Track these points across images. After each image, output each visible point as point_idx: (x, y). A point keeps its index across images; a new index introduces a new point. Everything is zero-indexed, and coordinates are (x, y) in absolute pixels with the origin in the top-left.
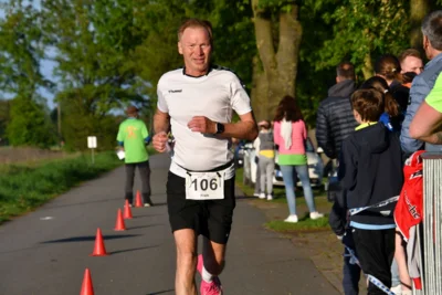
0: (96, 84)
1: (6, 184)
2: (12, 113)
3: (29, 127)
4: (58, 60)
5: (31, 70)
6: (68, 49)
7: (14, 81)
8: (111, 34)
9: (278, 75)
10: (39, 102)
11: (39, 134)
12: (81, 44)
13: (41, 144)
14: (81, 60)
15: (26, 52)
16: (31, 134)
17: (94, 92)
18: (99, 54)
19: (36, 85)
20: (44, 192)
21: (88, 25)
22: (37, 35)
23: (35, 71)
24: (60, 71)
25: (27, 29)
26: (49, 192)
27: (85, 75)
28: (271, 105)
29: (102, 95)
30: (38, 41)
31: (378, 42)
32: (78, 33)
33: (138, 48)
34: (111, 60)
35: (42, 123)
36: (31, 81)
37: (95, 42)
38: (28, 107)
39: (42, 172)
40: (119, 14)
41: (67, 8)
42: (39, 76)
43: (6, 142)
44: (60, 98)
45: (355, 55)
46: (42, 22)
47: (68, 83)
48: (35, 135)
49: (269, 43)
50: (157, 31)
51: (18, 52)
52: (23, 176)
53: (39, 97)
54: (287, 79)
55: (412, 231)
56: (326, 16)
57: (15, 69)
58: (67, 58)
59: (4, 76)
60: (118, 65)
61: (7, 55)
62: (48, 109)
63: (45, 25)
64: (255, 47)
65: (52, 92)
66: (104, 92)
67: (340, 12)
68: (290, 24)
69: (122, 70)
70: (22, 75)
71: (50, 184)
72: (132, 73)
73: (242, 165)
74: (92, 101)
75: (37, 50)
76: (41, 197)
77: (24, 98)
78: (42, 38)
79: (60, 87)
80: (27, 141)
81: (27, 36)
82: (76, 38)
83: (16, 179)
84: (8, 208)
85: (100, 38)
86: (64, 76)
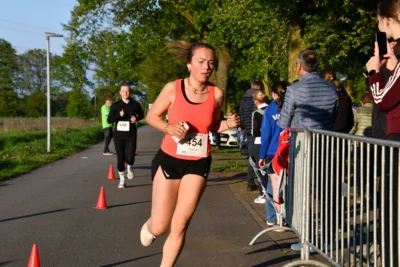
0: (116, 85)
1: (63, 138)
2: (70, 99)
3: (79, 107)
4: (96, 70)
5: (81, 76)
6: (101, 64)
7: (72, 81)
8: (126, 56)
10: (84, 93)
11: (84, 111)
12: (109, 62)
13: (85, 117)
14: (109, 71)
15: (79, 66)
16: (79, 111)
18: (119, 68)
19: (84, 84)
20: (84, 143)
21: (112, 52)
22: (85, 56)
23: (83, 76)
24: (96, 77)
25: (79, 53)
26: (87, 143)
27: (111, 79)
30: (85, 60)
31: (271, 67)
32: (108, 56)
33: (141, 65)
34: (125, 72)
35: (86, 105)
36: (81, 82)
37: (117, 61)
38: (78, 96)
39: (85, 132)
40: (130, 46)
41: (101, 42)
42: (85, 80)
43: (65, 115)
44: (96, 91)
45: (258, 74)
47: (101, 84)
48: (81, 111)
50: (152, 57)
51: (74, 66)
52: (73, 133)
53: (85, 90)
55: (281, 172)
56: (244, 52)
57: (73, 76)
58: (100, 69)
59: (66, 78)
60: (129, 75)
61: (68, 67)
62: (89, 98)
65: (92, 88)
67: (252, 50)
68: (224, 55)
69: (131, 78)
70: (76, 78)
71: (87, 139)
72: (136, 79)
74: (114, 94)
75: (85, 65)
76: (82, 146)
77: (76, 91)
78: (88, 58)
79: (97, 86)
80: (77, 115)
81: (80, 57)
82: (106, 59)
83: (69, 135)
84: (63, 151)
85: (119, 59)
86: (99, 79)
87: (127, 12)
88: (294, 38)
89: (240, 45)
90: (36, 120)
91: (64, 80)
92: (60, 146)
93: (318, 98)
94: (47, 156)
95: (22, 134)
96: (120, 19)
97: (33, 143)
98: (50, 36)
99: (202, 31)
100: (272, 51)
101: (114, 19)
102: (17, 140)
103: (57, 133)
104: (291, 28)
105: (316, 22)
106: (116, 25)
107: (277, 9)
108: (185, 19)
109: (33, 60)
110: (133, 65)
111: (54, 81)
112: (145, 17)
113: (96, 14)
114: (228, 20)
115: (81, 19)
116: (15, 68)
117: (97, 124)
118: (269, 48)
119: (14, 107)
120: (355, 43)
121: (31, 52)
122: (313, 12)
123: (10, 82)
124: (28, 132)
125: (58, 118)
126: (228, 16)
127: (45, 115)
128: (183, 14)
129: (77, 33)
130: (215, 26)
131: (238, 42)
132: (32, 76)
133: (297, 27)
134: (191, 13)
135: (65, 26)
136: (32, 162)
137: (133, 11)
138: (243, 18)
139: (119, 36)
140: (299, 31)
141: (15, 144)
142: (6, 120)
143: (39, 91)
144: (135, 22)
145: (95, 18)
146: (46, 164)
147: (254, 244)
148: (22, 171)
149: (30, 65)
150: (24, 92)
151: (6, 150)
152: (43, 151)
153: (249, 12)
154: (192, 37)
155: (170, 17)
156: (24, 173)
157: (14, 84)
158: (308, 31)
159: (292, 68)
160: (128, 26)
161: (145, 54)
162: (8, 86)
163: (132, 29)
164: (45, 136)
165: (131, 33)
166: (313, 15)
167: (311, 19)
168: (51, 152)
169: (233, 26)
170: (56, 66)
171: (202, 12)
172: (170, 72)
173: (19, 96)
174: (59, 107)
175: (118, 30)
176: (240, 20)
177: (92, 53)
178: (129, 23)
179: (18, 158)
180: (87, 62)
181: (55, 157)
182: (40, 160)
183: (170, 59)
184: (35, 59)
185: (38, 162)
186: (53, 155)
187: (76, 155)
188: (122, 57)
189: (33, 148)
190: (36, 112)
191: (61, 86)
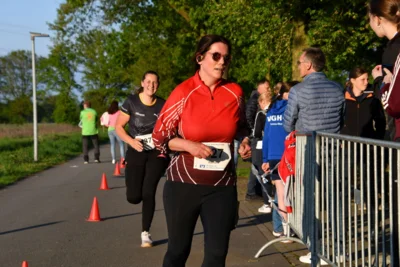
0: (107, 87)
1: (51, 145)
2: (57, 103)
3: (67, 112)
4: (85, 72)
5: (69, 78)
6: (90, 65)
7: (59, 85)
8: (117, 57)
10: (73, 97)
12: (99, 63)
13: (73, 123)
14: (99, 73)
15: (66, 67)
16: (68, 116)
18: (109, 70)
19: (72, 87)
20: (73, 150)
21: (102, 54)
22: (73, 57)
23: (71, 78)
24: (86, 79)
25: (67, 54)
26: (77, 151)
27: (101, 81)
29: (110, 94)
30: (73, 61)
31: (274, 67)
32: (97, 57)
33: (133, 67)
34: (117, 73)
35: (74, 110)
36: (69, 85)
37: (107, 62)
38: (66, 100)
39: (75, 139)
40: (122, 46)
41: (90, 42)
42: (73, 83)
43: (52, 121)
44: (85, 95)
45: (260, 74)
47: (90, 86)
48: (70, 117)
50: (145, 57)
51: (61, 67)
52: (61, 140)
53: (73, 94)
55: (288, 179)
56: (244, 50)
57: (60, 79)
58: (90, 71)
59: (53, 81)
60: (120, 76)
61: (55, 69)
62: (78, 102)
65: (81, 91)
66: (111, 92)
67: (252, 48)
69: (123, 80)
70: (64, 81)
71: (77, 146)
72: (128, 81)
74: (104, 97)
75: (73, 66)
76: (72, 153)
77: (64, 95)
78: (76, 59)
79: (86, 89)
81: (67, 58)
82: (96, 60)
83: (57, 142)
84: (52, 160)
85: (110, 60)
86: (88, 82)
87: (118, 9)
88: (297, 34)
89: (239, 43)
91: (50, 84)
92: (48, 154)
93: (322, 100)
94: (34, 165)
95: (6, 143)
96: (110, 17)
97: (18, 151)
98: (35, 36)
99: (199, 28)
100: (274, 49)
101: (103, 17)
103: (44, 141)
104: (295, 24)
105: (322, 17)
106: (106, 24)
107: (279, 4)
108: (180, 15)
109: (17, 63)
110: (125, 66)
111: (40, 85)
112: (137, 14)
113: (84, 12)
114: (227, 16)
115: (67, 17)
118: (271, 45)
120: (364, 39)
121: (14, 54)
122: (317, 6)
124: (12, 140)
125: (45, 124)
126: (227, 12)
127: (31, 120)
128: (177, 10)
129: (65, 33)
130: (213, 24)
131: (237, 40)
132: (16, 79)
133: (301, 23)
134: (187, 10)
135: (50, 25)
136: (18, 172)
137: (124, 8)
138: (243, 15)
139: (110, 36)
140: (303, 28)
143: (23, 96)
144: (126, 20)
145: (83, 16)
146: (33, 173)
147: (260, 256)
148: (7, 182)
150: (8, 96)
152: (30, 160)
153: (249, 8)
154: (188, 35)
155: (164, 14)
156: (10, 184)
158: (313, 27)
159: (297, 67)
160: (119, 25)
161: (138, 54)
163: (123, 27)
164: (31, 144)
165: (122, 32)
166: (317, 9)
167: (316, 14)
168: (38, 162)
169: (232, 23)
170: (42, 68)
171: (199, 8)
172: (164, 73)
173: (3, 101)
174: (45, 112)
175: (108, 29)
176: (240, 16)
177: (80, 53)
178: (119, 21)
179: (3, 168)
180: (75, 63)
181: (43, 166)
182: (27, 170)
183: (164, 59)
184: (19, 61)
185: (25, 172)
186: (40, 164)
187: (66, 164)
188: (112, 57)
189: (19, 157)
190: (21, 118)
191: (47, 90)
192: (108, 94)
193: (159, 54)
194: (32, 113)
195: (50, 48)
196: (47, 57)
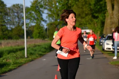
0: (58, 21)
1: (32, 49)
2: (35, 29)
3: (39, 33)
4: (47, 14)
5: (40, 17)
6: (50, 10)
7: (35, 20)
8: (63, 5)
9: (114, 18)
10: (42, 26)
11: (42, 35)
12: (54, 9)
13: (43, 38)
14: (54, 14)
15: (39, 11)
16: (40, 35)
17: (58, 23)
18: (59, 12)
19: (41, 21)
20: (43, 52)
21: (56, 3)
22: (42, 6)
23: (41, 17)
24: (48, 17)
25: (39, 5)
26: (45, 52)
27: (55, 18)
28: (111, 27)
29: (60, 24)
30: (42, 8)
32: (53, 6)
35: (43, 32)
36: (40, 20)
37: (58, 8)
38: (39, 28)
39: (44, 46)
42: (42, 19)
43: (32, 38)
44: (48, 25)
46: (43, 3)
47: (50, 20)
48: (41, 35)
49: (111, 8)
51: (36, 12)
52: (37, 47)
53: (42, 24)
54: (116, 18)
58: (50, 13)
59: (32, 18)
61: (33, 12)
62: (44, 28)
63: (44, 3)
64: (107, 9)
65: (46, 23)
66: (60, 23)
70: (38, 18)
71: (45, 50)
73: (102, 45)
74: (57, 26)
75: (42, 11)
77: (38, 25)
78: (43, 7)
79: (48, 22)
80: (38, 37)
81: (39, 7)
82: (53, 7)
84: (34, 57)
85: (60, 7)
86: (49, 18)
90: (18, 41)
91: (31, 20)
92: (31, 54)
94: (25, 59)
95: (11, 49)
97: (17, 53)
102: (10, 52)
103: (29, 47)
109: (15, 10)
116: (6, 14)
117: (49, 42)
119: (6, 35)
121: (14, 6)
123: (4, 22)
127: (24, 38)
132: (15, 18)
136: (18, 63)
141: (8, 54)
142: (3, 42)
143: (19, 26)
146: (25, 63)
148: (13, 68)
149: (14, 12)
150: (11, 26)
151: (4, 57)
152: (23, 57)
156: (14, 69)
157: (6, 23)
161: (74, 4)
162: (3, 24)
164: (24, 49)
172: (87, 12)
173: (9, 29)
174: (30, 34)
179: (11, 61)
180: (43, 9)
181: (29, 60)
182: (22, 62)
183: (87, 5)
184: (16, 9)
185: (21, 63)
186: (28, 59)
187: (40, 59)
188: (61, 6)
189: (18, 56)
190: (18, 36)
191: (30, 23)
192: (59, 24)
193: (84, 3)
194: (24, 34)
195: (31, 2)
196: (30, 7)
